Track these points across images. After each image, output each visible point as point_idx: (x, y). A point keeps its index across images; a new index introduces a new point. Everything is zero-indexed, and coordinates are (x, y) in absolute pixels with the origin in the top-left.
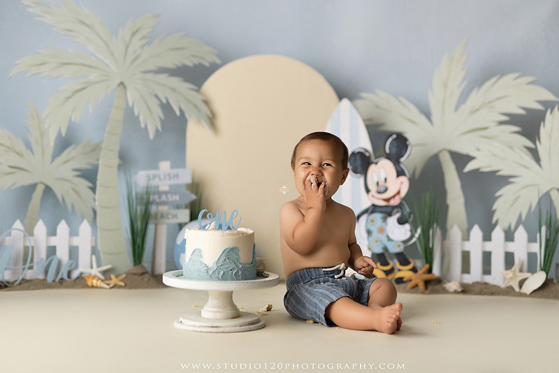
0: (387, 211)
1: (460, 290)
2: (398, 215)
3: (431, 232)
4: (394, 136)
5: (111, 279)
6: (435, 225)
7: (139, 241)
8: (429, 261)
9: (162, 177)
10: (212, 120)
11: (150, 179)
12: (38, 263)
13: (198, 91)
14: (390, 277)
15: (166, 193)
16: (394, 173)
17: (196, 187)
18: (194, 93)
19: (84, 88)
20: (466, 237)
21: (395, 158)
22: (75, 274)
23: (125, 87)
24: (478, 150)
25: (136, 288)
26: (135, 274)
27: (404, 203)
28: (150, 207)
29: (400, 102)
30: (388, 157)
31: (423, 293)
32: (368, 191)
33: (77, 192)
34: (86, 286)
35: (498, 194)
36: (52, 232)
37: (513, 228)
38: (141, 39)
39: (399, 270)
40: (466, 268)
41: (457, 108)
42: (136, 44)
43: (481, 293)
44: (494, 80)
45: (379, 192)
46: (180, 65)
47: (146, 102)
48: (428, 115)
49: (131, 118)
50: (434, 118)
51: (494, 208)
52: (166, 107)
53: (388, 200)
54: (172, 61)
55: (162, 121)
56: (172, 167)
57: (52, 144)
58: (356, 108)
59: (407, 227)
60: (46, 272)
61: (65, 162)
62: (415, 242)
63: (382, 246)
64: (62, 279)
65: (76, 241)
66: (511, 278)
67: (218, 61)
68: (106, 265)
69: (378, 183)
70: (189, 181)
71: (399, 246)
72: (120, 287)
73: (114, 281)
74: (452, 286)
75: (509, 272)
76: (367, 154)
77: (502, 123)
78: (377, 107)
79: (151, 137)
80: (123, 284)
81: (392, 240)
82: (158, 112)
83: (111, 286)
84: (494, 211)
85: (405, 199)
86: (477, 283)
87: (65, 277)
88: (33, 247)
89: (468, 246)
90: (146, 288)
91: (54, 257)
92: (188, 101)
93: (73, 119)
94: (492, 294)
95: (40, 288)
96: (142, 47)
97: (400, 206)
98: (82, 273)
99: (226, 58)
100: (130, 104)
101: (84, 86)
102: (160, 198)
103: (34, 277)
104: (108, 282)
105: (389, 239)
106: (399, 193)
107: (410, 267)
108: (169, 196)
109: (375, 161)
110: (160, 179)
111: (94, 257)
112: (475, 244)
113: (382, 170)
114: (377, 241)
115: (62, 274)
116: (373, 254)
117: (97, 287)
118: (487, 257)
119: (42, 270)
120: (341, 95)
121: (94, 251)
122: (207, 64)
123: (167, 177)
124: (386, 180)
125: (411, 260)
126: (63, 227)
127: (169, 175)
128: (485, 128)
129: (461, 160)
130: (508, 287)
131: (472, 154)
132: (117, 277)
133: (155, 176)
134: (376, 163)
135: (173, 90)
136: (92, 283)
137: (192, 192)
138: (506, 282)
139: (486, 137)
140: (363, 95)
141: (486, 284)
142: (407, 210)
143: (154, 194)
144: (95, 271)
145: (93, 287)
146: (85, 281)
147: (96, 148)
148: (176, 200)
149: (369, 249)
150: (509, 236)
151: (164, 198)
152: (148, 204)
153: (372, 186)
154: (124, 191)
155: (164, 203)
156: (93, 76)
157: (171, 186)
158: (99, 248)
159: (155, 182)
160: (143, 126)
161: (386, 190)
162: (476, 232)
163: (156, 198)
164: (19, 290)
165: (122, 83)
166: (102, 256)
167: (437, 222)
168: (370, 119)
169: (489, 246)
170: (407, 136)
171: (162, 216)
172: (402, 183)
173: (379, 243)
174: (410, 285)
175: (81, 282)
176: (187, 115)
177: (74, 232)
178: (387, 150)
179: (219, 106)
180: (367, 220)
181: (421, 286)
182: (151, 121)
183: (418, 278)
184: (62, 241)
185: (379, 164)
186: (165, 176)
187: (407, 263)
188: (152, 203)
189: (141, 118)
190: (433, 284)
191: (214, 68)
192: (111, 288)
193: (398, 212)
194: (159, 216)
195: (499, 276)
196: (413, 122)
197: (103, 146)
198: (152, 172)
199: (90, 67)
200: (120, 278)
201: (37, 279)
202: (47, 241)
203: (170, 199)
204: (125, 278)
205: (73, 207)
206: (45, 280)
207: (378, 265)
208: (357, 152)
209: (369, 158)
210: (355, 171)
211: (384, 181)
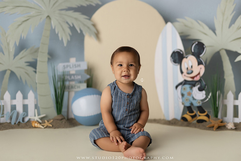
0: (192, 84)
1: (234, 128)
2: (199, 86)
4: (197, 43)
5: (45, 123)
7: (59, 100)
10: (97, 35)
11: (65, 68)
12: (6, 115)
13: (90, 19)
14: (195, 119)
15: (74, 75)
16: (196, 63)
17: (90, 71)
18: (88, 21)
19: (28, 20)
20: (236, 98)
21: (197, 55)
22: (26, 119)
23: (50, 19)
25: (58, 128)
26: (58, 120)
27: (202, 79)
28: (65, 83)
29: (199, 23)
30: (193, 54)
33: (28, 74)
34: (31, 127)
36: (13, 97)
39: (199, 116)
41: (230, 26)
45: (188, 73)
46: (79, 6)
47: (62, 26)
48: (214, 31)
49: (54, 35)
50: (217, 32)
52: (73, 29)
53: (193, 78)
54: (75, 4)
55: (71, 36)
56: (77, 61)
58: (175, 26)
59: (204, 92)
60: (11, 119)
61: (21, 58)
62: (208, 100)
63: (190, 102)
64: (19, 122)
65: (26, 102)
67: (100, 3)
68: (43, 114)
69: (187, 68)
70: (86, 68)
71: (199, 103)
72: (50, 127)
73: (47, 124)
74: (230, 126)
76: (181, 53)
78: (186, 26)
79: (65, 45)
80: (51, 126)
81: (195, 100)
82: (68, 31)
83: (45, 127)
87: (21, 121)
88: (3, 106)
89: (237, 103)
90: (64, 128)
91: (15, 111)
92: (84, 25)
93: (22, 36)
95: (7, 129)
97: (200, 81)
98: (30, 119)
99: (104, 1)
100: (53, 27)
101: (28, 18)
102: (70, 77)
103: (5, 122)
104: (43, 124)
105: (194, 99)
106: (199, 74)
107: (205, 114)
108: (75, 76)
110: (70, 67)
111: (36, 110)
113: (190, 61)
115: (19, 120)
116: (185, 107)
117: (37, 128)
119: (9, 117)
120: (167, 20)
121: (36, 107)
122: (94, 5)
123: (74, 67)
124: (192, 67)
125: (206, 110)
126: (19, 95)
127: (75, 65)
129: (232, 55)
132: (48, 121)
133: (67, 66)
134: (187, 58)
135: (76, 19)
136: (35, 125)
137: (88, 74)
140: (178, 19)
142: (204, 83)
143: (67, 75)
144: (37, 118)
145: (35, 127)
146: (31, 124)
147: (37, 51)
148: (79, 79)
149: (183, 104)
151: (73, 77)
152: (64, 81)
153: (184, 70)
154: (51, 74)
155: (73, 80)
156: (33, 12)
157: (76, 71)
158: (39, 105)
159: (68, 69)
160: (60, 39)
161: (192, 72)
163: (68, 77)
165: (48, 16)
166: (41, 110)
168: (182, 33)
170: (203, 41)
171: (72, 87)
172: (201, 68)
173: (188, 101)
175: (29, 124)
176: (84, 33)
177: (25, 97)
178: (193, 51)
179: (100, 27)
180: (182, 88)
182: (64, 36)
184: (19, 102)
185: (188, 58)
186: (73, 66)
187: (204, 112)
188: (66, 81)
189: (59, 35)
191: (98, 7)
192: (44, 128)
193: (199, 84)
194: (70, 87)
196: (205, 34)
197: (40, 50)
198: (66, 64)
199: (31, 8)
200: (50, 122)
201: (6, 122)
202: (11, 102)
203: (76, 78)
204: (53, 122)
205: (26, 81)
206: (10, 123)
207: (188, 112)
208: (176, 51)
209: (183, 54)
210: (175, 62)
211: (190, 67)
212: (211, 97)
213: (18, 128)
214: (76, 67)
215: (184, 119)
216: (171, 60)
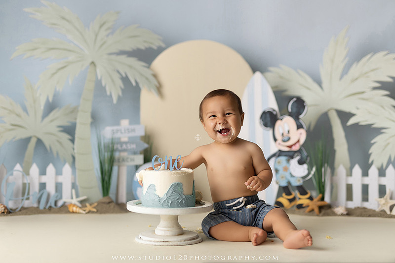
0: (290, 155)
1: (345, 213)
2: (298, 158)
3: (323, 170)
4: (295, 99)
5: (86, 206)
6: (326, 165)
7: (106, 178)
8: (322, 191)
9: (123, 131)
10: (159, 89)
11: (114, 133)
12: (33, 195)
13: (149, 67)
14: (293, 203)
15: (126, 143)
16: (295, 127)
17: (148, 138)
18: (146, 69)
19: (65, 67)
20: (350, 173)
21: (296, 116)
22: (60, 203)
23: (95, 66)
24: (358, 109)
25: (105, 213)
26: (104, 203)
27: (303, 149)
28: (114, 153)
29: (299, 74)
30: (290, 115)
31: (318, 215)
32: (275, 140)
33: (60, 143)
34: (68, 212)
35: (373, 141)
36: (43, 172)
37: (384, 166)
38: (107, 30)
39: (300, 199)
40: (350, 197)
41: (341, 78)
42: (103, 33)
43: (361, 215)
44: (369, 56)
45: (284, 141)
46: (135, 48)
47: (111, 76)
48: (319, 83)
49: (100, 89)
50: (324, 85)
51: (370, 151)
52: (125, 80)
53: (290, 147)
54: (130, 46)
55: (123, 90)
56: (131, 123)
57: (42, 108)
58: (266, 78)
59: (305, 166)
60: (39, 202)
61: (52, 121)
62: (311, 178)
63: (286, 181)
64: (50, 207)
65: (60, 179)
66: (384, 204)
67: (163, 45)
68: (83, 196)
69: (283, 134)
70: (142, 133)
71: (299, 181)
72: (93, 212)
73: (89, 208)
74: (340, 210)
75: (382, 199)
76: (274, 113)
77: (375, 88)
78: (281, 77)
79: (115, 101)
80: (95, 210)
81: (294, 177)
82: (119, 83)
83: (87, 211)
84: (370, 154)
85: (303, 146)
86: (358, 208)
87: (53, 205)
88: (29, 184)
89: (351, 180)
90: (112, 213)
91: (45, 191)
92: (141, 75)
93: (57, 89)
94: (370, 216)
95: (35, 214)
96: (107, 36)
97: (299, 151)
98: (65, 203)
99: (169, 43)
100: (99, 77)
102: (121, 147)
103: (30, 205)
104: (84, 209)
105: (292, 176)
106: (298, 141)
107: (308, 196)
108: (128, 145)
109: (281, 117)
110: (121, 133)
111: (74, 191)
112: (357, 179)
113: (286, 124)
114: (282, 177)
115: (51, 203)
116: (280, 187)
117: (76, 213)
118: (365, 189)
119: (36, 200)
120: (254, 70)
121: (74, 186)
122: (155, 47)
123: (127, 132)
124: (289, 132)
125: (308, 191)
126: (51, 169)
127: (128, 130)
128: (363, 93)
129: (344, 116)
130: (382, 211)
131: (353, 111)
132: (91, 205)
133: (118, 131)
134: (281, 119)
135: (130, 67)
136: (73, 209)
137: (145, 142)
138: (380, 207)
139: (363, 99)
140: (271, 69)
141: (365, 208)
142: (305, 153)
143: (118, 143)
144: (75, 201)
145: (73, 212)
146: (68, 208)
147: (74, 111)
148: (133, 148)
149: (277, 183)
150: (382, 173)
151: (124, 146)
152: (113, 151)
153: (279, 137)
154: (95, 142)
155: (125, 150)
156: (72, 57)
157: (130, 138)
158: (77, 183)
159: (118, 135)
160: (108, 93)
161: (289, 139)
162: (357, 170)
163: (119, 147)
164: (20, 215)
165: (93, 63)
166: (80, 190)
167: (328, 163)
168: (276, 87)
169: (366, 180)
170: (304, 99)
171: (123, 160)
172: (301, 134)
173: (284, 179)
174: (308, 209)
175: (64, 209)
176: (141, 85)
177: (59, 173)
178: (290, 110)
179: (164, 78)
180: (275, 162)
181: (316, 210)
182: (114, 90)
183: (314, 205)
184: (50, 179)
185: (284, 120)
186: (125, 130)
187: (305, 193)
188: (116, 151)
189: (107, 88)
190: (325, 209)
191: (160, 50)
192: (87, 213)
193: (298, 155)
194: (121, 160)
195: (374, 203)
196: (308, 89)
197: (80, 108)
198: (115, 128)
199: (70, 51)
200: (93, 206)
201: (32, 207)
202: (40, 179)
203: (129, 147)
204: (97, 206)
205: (58, 154)
206: (38, 207)
207: (284, 195)
208: (267, 111)
209: (276, 116)
210: (266, 125)
211: (287, 132)
212: (315, 173)
213: (50, 213)
214: (129, 132)
215: (279, 204)
216: (260, 123)
